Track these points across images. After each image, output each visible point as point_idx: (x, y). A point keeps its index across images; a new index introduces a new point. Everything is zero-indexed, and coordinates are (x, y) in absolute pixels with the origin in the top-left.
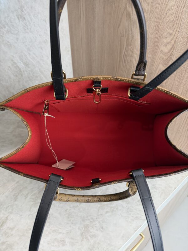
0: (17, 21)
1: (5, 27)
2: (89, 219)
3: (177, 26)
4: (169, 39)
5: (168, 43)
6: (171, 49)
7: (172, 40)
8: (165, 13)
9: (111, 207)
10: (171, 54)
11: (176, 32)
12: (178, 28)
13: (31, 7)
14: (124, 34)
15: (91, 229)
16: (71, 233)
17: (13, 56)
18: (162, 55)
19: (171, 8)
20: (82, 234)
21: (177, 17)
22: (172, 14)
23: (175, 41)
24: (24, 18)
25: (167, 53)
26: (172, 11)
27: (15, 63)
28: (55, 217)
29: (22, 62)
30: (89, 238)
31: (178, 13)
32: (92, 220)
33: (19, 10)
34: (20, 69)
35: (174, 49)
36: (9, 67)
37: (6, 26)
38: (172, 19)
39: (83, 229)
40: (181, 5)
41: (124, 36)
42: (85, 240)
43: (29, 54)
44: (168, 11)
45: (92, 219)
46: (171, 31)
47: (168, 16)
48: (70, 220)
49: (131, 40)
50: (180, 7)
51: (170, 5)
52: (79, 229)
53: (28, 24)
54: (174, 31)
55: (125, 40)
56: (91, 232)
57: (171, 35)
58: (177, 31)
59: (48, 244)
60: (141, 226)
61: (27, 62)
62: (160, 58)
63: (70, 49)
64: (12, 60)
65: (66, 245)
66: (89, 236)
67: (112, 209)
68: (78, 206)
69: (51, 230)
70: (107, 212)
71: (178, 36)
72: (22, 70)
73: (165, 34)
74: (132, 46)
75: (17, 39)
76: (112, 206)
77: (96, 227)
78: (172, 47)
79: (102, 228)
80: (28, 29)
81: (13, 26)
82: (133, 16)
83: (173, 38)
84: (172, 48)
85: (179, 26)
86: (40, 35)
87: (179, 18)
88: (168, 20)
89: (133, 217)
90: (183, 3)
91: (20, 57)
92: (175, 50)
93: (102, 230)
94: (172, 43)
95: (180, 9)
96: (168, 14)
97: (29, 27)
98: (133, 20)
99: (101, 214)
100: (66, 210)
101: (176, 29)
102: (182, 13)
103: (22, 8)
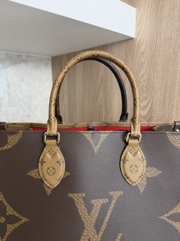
3: (151, 90)
4: (145, 103)
5: (145, 107)
6: (149, 112)
7: (148, 103)
10: (150, 116)
11: (151, 95)
12: (152, 91)
13: (18, 86)
14: (102, 105)
19: (142, 76)
21: (150, 82)
22: (144, 81)
23: (152, 104)
25: (146, 116)
26: (144, 78)
31: (150, 79)
33: (6, 87)
35: (152, 111)
38: (145, 85)
40: (151, 72)
41: (102, 106)
44: (140, 78)
46: (146, 96)
47: (141, 83)
49: (109, 109)
50: (151, 74)
51: (141, 74)
53: (12, 99)
54: (149, 95)
55: (104, 109)
57: (146, 98)
58: (153, 95)
71: (154, 99)
74: (110, 115)
78: (150, 109)
82: (109, 88)
83: (150, 101)
84: (151, 111)
85: (153, 90)
86: (23, 110)
87: (152, 83)
88: (142, 86)
90: (153, 70)
92: (153, 113)
94: (150, 106)
95: (151, 76)
96: (140, 81)
97: (13, 102)
98: (109, 91)
101: (150, 93)
102: (153, 78)
103: (9, 86)
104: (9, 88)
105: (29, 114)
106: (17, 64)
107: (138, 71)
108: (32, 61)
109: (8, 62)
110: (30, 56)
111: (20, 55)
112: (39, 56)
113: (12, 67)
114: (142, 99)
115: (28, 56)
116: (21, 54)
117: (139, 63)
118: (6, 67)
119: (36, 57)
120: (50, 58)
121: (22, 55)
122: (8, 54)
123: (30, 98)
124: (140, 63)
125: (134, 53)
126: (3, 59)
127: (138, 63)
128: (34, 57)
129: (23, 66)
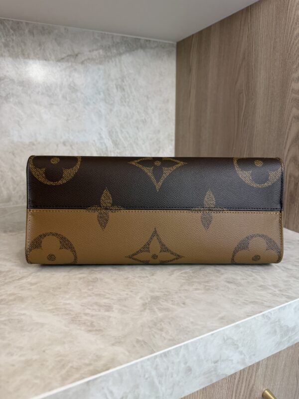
0: (115, 90)
1: (100, 94)
2: (162, 292)
8: (292, 42)
9: (206, 286)
13: (134, 80)
14: (243, 90)
15: (163, 302)
16: (125, 300)
17: (102, 129)
18: (293, 95)
20: (144, 305)
24: (124, 90)
27: (101, 138)
28: (105, 282)
29: (111, 139)
30: (156, 310)
32: (166, 293)
33: (120, 80)
34: (106, 148)
36: (94, 141)
37: (102, 93)
39: (149, 299)
41: (242, 92)
42: (147, 310)
43: (121, 131)
44: (295, 39)
45: (168, 292)
47: (296, 45)
48: (130, 288)
49: (252, 94)
52: (141, 298)
53: (126, 96)
55: (244, 96)
56: (161, 305)
59: (82, 306)
60: (261, 312)
61: (117, 141)
62: (292, 99)
63: (173, 138)
64: (100, 134)
65: (113, 311)
66: (157, 308)
67: (207, 287)
68: (147, 277)
69: (93, 293)
70: (196, 289)
72: (109, 149)
73: (295, 67)
74: (253, 101)
75: (111, 110)
76: (208, 285)
77: (172, 301)
79: (184, 304)
80: (125, 102)
81: (109, 94)
86: (138, 112)
88: (296, 49)
89: (245, 300)
91: (109, 132)
93: (183, 305)
96: (295, 44)
97: (127, 100)
98: (253, 67)
99: (186, 290)
100: (127, 278)
103: (123, 78)
104: (123, 81)
105: (145, 119)
106: (134, 50)
107: (293, 29)
108: (152, 48)
109: (124, 48)
110: (150, 41)
111: (137, 39)
112: (161, 41)
113: (128, 55)
114: (297, 67)
115: (147, 41)
116: (139, 37)
117: (294, 18)
118: (120, 54)
119: (157, 42)
120: (175, 44)
121: (140, 39)
122: (125, 37)
123: (147, 97)
124: (296, 18)
125: (288, 7)
126: (118, 43)
127: (292, 19)
128: (154, 41)
129: (140, 52)
